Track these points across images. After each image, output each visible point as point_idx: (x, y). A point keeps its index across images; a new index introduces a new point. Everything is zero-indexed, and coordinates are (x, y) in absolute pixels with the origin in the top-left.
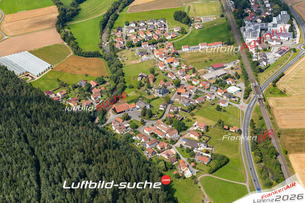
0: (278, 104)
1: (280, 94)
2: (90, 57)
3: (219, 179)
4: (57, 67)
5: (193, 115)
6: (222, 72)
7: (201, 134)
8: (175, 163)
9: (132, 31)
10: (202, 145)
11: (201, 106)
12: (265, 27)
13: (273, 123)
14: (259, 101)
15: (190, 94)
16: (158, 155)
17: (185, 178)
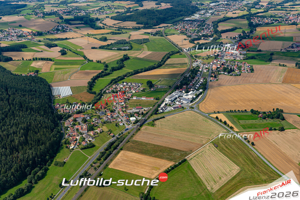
0: (145, 129)
1: (152, 125)
2: (91, 93)
3: (82, 153)
4: (74, 95)
6: (138, 111)
7: (96, 134)
8: (72, 142)
9: (122, 86)
10: (91, 137)
11: (111, 122)
12: (181, 95)
13: (132, 136)
14: (137, 126)
15: (112, 117)
16: (71, 137)
17: (69, 149)
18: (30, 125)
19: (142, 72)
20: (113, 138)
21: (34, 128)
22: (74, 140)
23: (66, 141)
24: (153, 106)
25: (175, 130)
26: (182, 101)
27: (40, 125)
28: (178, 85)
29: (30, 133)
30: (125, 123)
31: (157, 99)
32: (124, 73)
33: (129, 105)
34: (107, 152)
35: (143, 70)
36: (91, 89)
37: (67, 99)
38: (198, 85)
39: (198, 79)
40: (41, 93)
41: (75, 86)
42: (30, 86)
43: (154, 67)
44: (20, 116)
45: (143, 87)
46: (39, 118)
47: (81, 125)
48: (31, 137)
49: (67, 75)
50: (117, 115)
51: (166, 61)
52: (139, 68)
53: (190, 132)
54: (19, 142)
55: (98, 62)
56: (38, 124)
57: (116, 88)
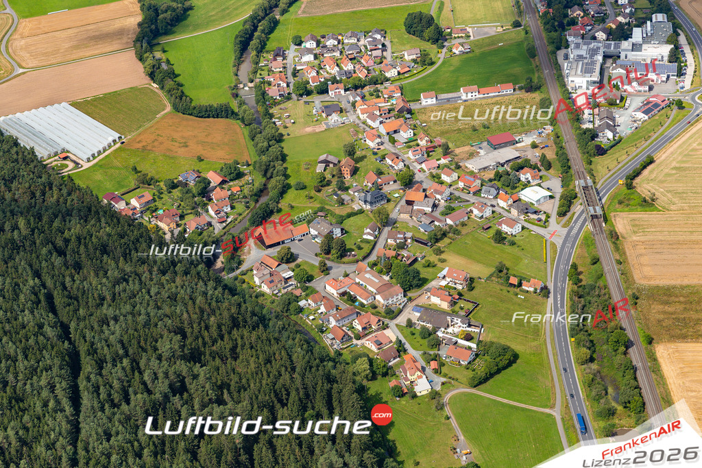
0: (636, 229)
1: (641, 205)
2: (209, 117)
3: (492, 400)
4: (133, 140)
5: (439, 252)
6: (509, 153)
7: (457, 296)
8: (393, 362)
9: (307, 58)
10: (456, 320)
11: (456, 231)
12: (613, 51)
13: (624, 273)
14: (593, 222)
15: (434, 205)
16: (357, 342)
17: (417, 396)
20: (550, 300)
23: (371, 363)
28: (547, 12)
37: (121, 163)
47: (337, 272)
50: (447, 193)
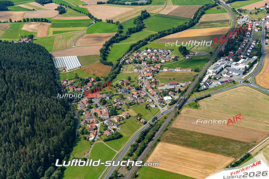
0: (186, 113)
2: (106, 65)
3: (106, 146)
4: (84, 68)
5: (129, 108)
6: (172, 87)
7: (121, 119)
8: (91, 131)
9: (145, 54)
10: (115, 125)
11: (138, 104)
12: (229, 64)
13: (170, 123)
14: (175, 108)
15: (139, 96)
16: (88, 125)
17: (89, 140)
18: (35, 110)
19: (169, 34)
20: (145, 125)
21: (40, 113)
22: (94, 128)
23: (83, 130)
24: (192, 79)
25: (228, 114)
26: (231, 72)
27: (47, 109)
28: (222, 51)
29: (37, 120)
30: (157, 104)
31: (196, 71)
32: (147, 36)
33: (159, 79)
34: (139, 144)
35: (171, 32)
36: (105, 59)
37: (75, 73)
38: (250, 49)
39: (249, 41)
40: (42, 66)
41: (83, 55)
42: (27, 56)
43: (185, 26)
44: (21, 98)
45: (174, 54)
46: (45, 100)
47: (99, 108)
48: (39, 126)
49: (70, 40)
50: (145, 94)
51: (200, 17)
52: (165, 28)
53: (249, 115)
54: (25, 132)
55: (109, 22)
56: (44, 108)
57: (138, 57)
